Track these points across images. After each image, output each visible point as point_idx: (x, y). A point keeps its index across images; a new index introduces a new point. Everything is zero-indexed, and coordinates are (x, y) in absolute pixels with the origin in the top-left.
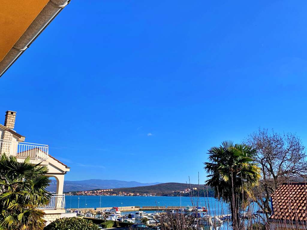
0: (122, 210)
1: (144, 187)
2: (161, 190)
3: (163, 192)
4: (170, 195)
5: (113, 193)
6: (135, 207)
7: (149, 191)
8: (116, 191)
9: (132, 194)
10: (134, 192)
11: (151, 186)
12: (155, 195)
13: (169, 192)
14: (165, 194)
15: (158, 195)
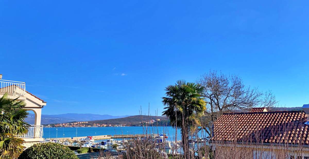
0: (96, 138)
1: (116, 119)
2: (130, 121)
3: (132, 123)
4: (138, 125)
5: (88, 125)
6: (108, 136)
7: (120, 122)
8: (91, 123)
9: (105, 125)
10: (106, 124)
11: (122, 118)
12: (125, 126)
13: (137, 123)
14: (133, 125)
15: (127, 126)
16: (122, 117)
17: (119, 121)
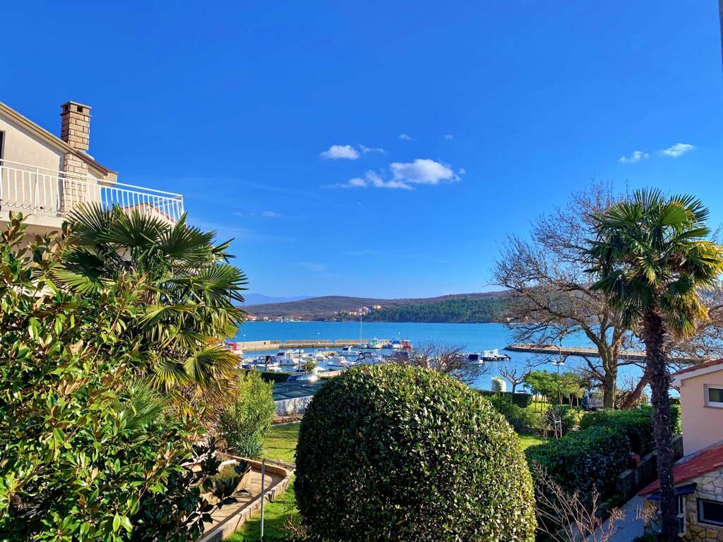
0: (245, 348)
1: (279, 305)
2: (311, 310)
3: (316, 314)
4: (330, 319)
6: (271, 343)
7: (289, 312)
9: (254, 318)
12: (301, 319)
13: (328, 313)
14: (318, 317)
15: (306, 320)
16: (293, 300)
17: (286, 309)
